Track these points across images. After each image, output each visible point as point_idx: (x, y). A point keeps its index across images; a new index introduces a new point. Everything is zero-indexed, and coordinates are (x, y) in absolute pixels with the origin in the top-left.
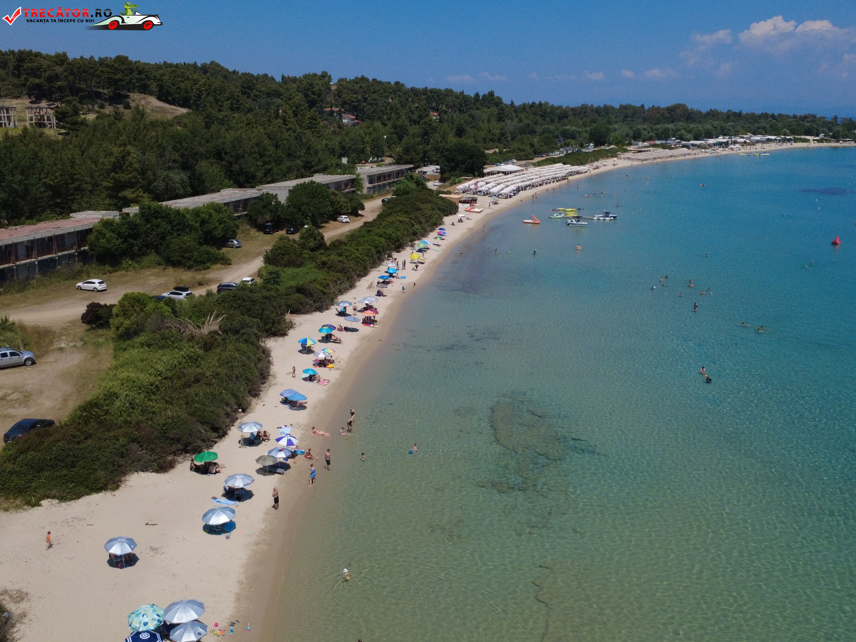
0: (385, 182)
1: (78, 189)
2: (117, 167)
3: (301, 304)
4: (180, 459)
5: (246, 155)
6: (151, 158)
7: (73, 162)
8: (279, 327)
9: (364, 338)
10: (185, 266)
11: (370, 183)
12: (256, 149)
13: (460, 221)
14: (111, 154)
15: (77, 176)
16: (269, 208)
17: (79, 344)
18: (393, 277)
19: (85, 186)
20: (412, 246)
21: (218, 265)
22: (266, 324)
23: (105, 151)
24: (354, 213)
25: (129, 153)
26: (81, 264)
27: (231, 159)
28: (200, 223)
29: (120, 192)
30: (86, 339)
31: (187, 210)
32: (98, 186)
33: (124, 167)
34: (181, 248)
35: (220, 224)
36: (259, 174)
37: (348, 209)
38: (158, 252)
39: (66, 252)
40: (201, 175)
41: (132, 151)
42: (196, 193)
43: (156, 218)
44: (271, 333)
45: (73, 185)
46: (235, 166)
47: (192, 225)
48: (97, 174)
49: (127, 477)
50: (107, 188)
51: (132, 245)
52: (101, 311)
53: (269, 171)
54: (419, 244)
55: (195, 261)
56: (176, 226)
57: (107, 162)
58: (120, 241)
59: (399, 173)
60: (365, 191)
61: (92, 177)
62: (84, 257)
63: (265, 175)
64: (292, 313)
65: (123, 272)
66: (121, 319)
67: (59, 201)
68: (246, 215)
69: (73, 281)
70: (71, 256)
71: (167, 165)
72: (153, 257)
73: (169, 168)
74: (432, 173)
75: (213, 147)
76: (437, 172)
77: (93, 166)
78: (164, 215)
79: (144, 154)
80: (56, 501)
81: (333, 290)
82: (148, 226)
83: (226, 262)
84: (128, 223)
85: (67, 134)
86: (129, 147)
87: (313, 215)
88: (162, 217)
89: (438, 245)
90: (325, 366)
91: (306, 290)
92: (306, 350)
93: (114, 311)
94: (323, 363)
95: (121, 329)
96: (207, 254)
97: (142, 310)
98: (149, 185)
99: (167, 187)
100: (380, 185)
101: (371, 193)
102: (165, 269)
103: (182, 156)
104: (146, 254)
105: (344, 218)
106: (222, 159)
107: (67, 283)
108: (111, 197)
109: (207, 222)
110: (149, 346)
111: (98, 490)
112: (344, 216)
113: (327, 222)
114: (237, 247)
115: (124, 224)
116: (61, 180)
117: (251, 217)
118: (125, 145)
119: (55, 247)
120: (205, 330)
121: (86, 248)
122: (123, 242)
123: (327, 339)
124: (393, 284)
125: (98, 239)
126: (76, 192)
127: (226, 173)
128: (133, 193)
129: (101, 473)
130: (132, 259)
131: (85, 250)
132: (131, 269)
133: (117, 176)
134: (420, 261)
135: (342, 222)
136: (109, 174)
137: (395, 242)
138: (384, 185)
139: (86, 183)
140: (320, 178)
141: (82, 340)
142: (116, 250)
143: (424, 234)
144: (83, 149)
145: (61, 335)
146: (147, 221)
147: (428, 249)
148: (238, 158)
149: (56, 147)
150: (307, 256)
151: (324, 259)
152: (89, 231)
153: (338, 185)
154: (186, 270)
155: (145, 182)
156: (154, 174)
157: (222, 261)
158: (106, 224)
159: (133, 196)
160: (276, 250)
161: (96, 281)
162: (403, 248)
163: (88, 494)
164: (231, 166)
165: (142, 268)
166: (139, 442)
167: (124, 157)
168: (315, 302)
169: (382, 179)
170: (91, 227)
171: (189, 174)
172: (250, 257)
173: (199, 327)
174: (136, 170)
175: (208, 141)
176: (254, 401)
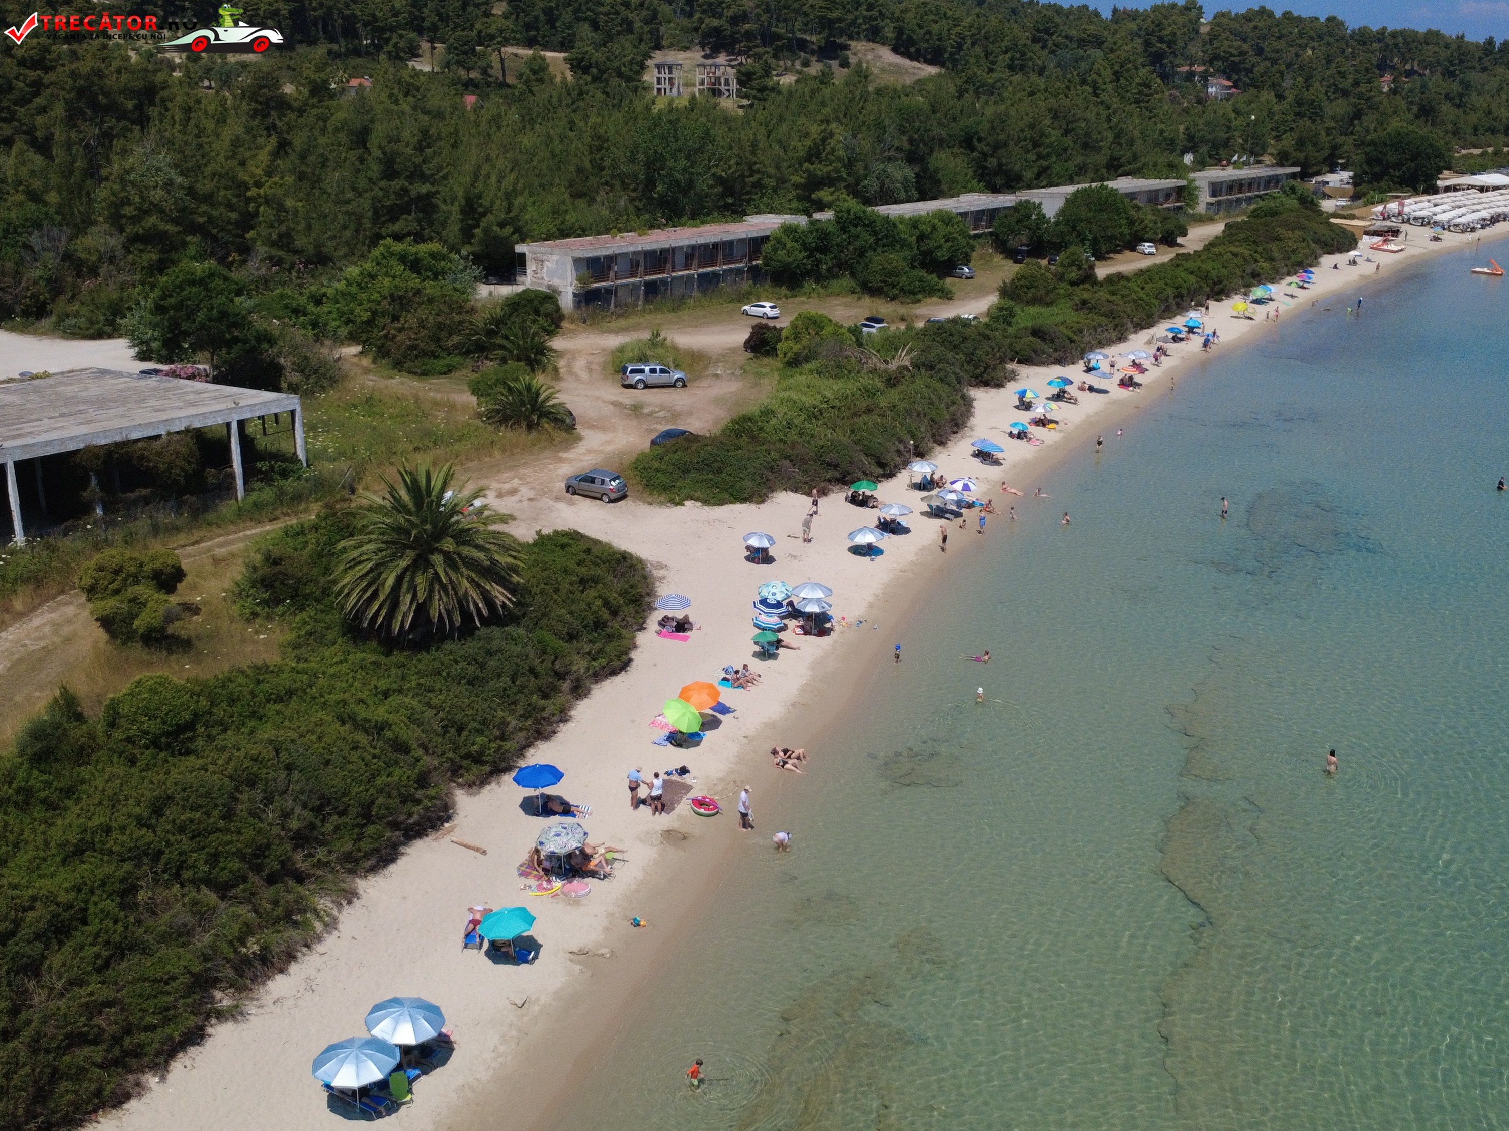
0: (1240, 195)
1: (758, 185)
2: (814, 155)
3: (1035, 351)
4: (836, 488)
5: (1012, 143)
6: (865, 143)
7: (754, 145)
8: (993, 374)
9: (1114, 402)
10: (887, 295)
11: (1214, 194)
12: (1028, 133)
13: (1353, 263)
14: (807, 135)
15: (758, 166)
16: (1025, 223)
17: (738, 372)
18: (1194, 333)
19: (766, 181)
20: (1246, 294)
21: (934, 299)
22: (977, 367)
23: (799, 131)
24: (1168, 240)
25: (832, 135)
26: (751, 282)
27: (986, 149)
28: (918, 238)
29: (813, 192)
30: (747, 368)
31: (901, 219)
32: (784, 182)
33: (824, 155)
34: (884, 269)
35: (947, 241)
36: (1028, 175)
37: (1156, 233)
38: (853, 275)
39: (733, 266)
40: (936, 171)
41: (837, 131)
42: (923, 197)
43: (856, 226)
44: (981, 381)
45: (752, 180)
46: (990, 159)
47: (905, 240)
48: (785, 165)
49: (775, 494)
50: (796, 186)
51: (819, 262)
52: (769, 335)
53: (1047, 168)
54: (1258, 292)
55: (902, 289)
56: (881, 239)
57: (800, 147)
58: (804, 254)
59: (1271, 181)
60: (1201, 208)
61: (778, 168)
62: (755, 274)
63: (1038, 176)
64: (1019, 362)
65: (804, 299)
66: (791, 343)
67: (730, 200)
68: (991, 234)
69: (738, 305)
70: (739, 272)
71: (886, 154)
72: (846, 281)
73: (890, 159)
74: (1338, 185)
75: (961, 130)
76: (1348, 183)
77: (782, 154)
78: (867, 222)
79: (854, 136)
80: (699, 504)
81: (1087, 339)
82: (844, 237)
83: (947, 296)
84: (817, 230)
85: (751, 106)
86: (833, 125)
87: (1095, 238)
88: (864, 225)
89: (1292, 296)
90: (1044, 426)
91: (1045, 334)
92: (1025, 406)
93: (784, 334)
94: (1042, 422)
95: (789, 354)
96: (920, 281)
97: (817, 334)
98: (857, 184)
99: (882, 187)
100: (1231, 201)
101: (1211, 212)
102: (859, 298)
103: (911, 141)
104: (836, 277)
105: (1147, 247)
106: (972, 149)
107: (730, 305)
108: (800, 198)
109: (928, 238)
110: (819, 373)
111: (744, 500)
112: (1147, 244)
113: (1119, 252)
114: (967, 278)
115: (811, 232)
116: (736, 171)
117: (997, 235)
118: (828, 122)
119: (720, 257)
120: (893, 366)
121: (760, 262)
122: (808, 257)
123: (1059, 396)
124: (1189, 342)
125: (775, 250)
126: (754, 190)
127: (976, 172)
128: (832, 194)
129: (748, 483)
130: (817, 281)
131: (757, 266)
132: (814, 295)
133: (812, 167)
134: (1247, 314)
135: (1143, 253)
136: (801, 164)
137: (1215, 284)
138: (1239, 201)
139: (769, 177)
140: (1123, 184)
141: (742, 368)
142: (798, 267)
143: (1274, 277)
144: (770, 128)
145: (718, 361)
146: (844, 229)
147: (1271, 300)
148: (997, 147)
149: (733, 124)
150: (1062, 291)
151: (1086, 295)
152: (765, 239)
153: (1153, 196)
154: (887, 302)
155: (851, 180)
156: (866, 167)
157: (939, 294)
158: (788, 230)
159: (831, 198)
160: (1019, 280)
161: (767, 304)
162: (1228, 296)
163: (731, 503)
164: (986, 160)
165: (828, 296)
166: (791, 461)
167: (824, 140)
168: (1056, 350)
169: (1236, 189)
170: (768, 233)
171: (917, 169)
172: (982, 292)
173: (886, 362)
174: (839, 159)
175: (954, 120)
176: (938, 449)
